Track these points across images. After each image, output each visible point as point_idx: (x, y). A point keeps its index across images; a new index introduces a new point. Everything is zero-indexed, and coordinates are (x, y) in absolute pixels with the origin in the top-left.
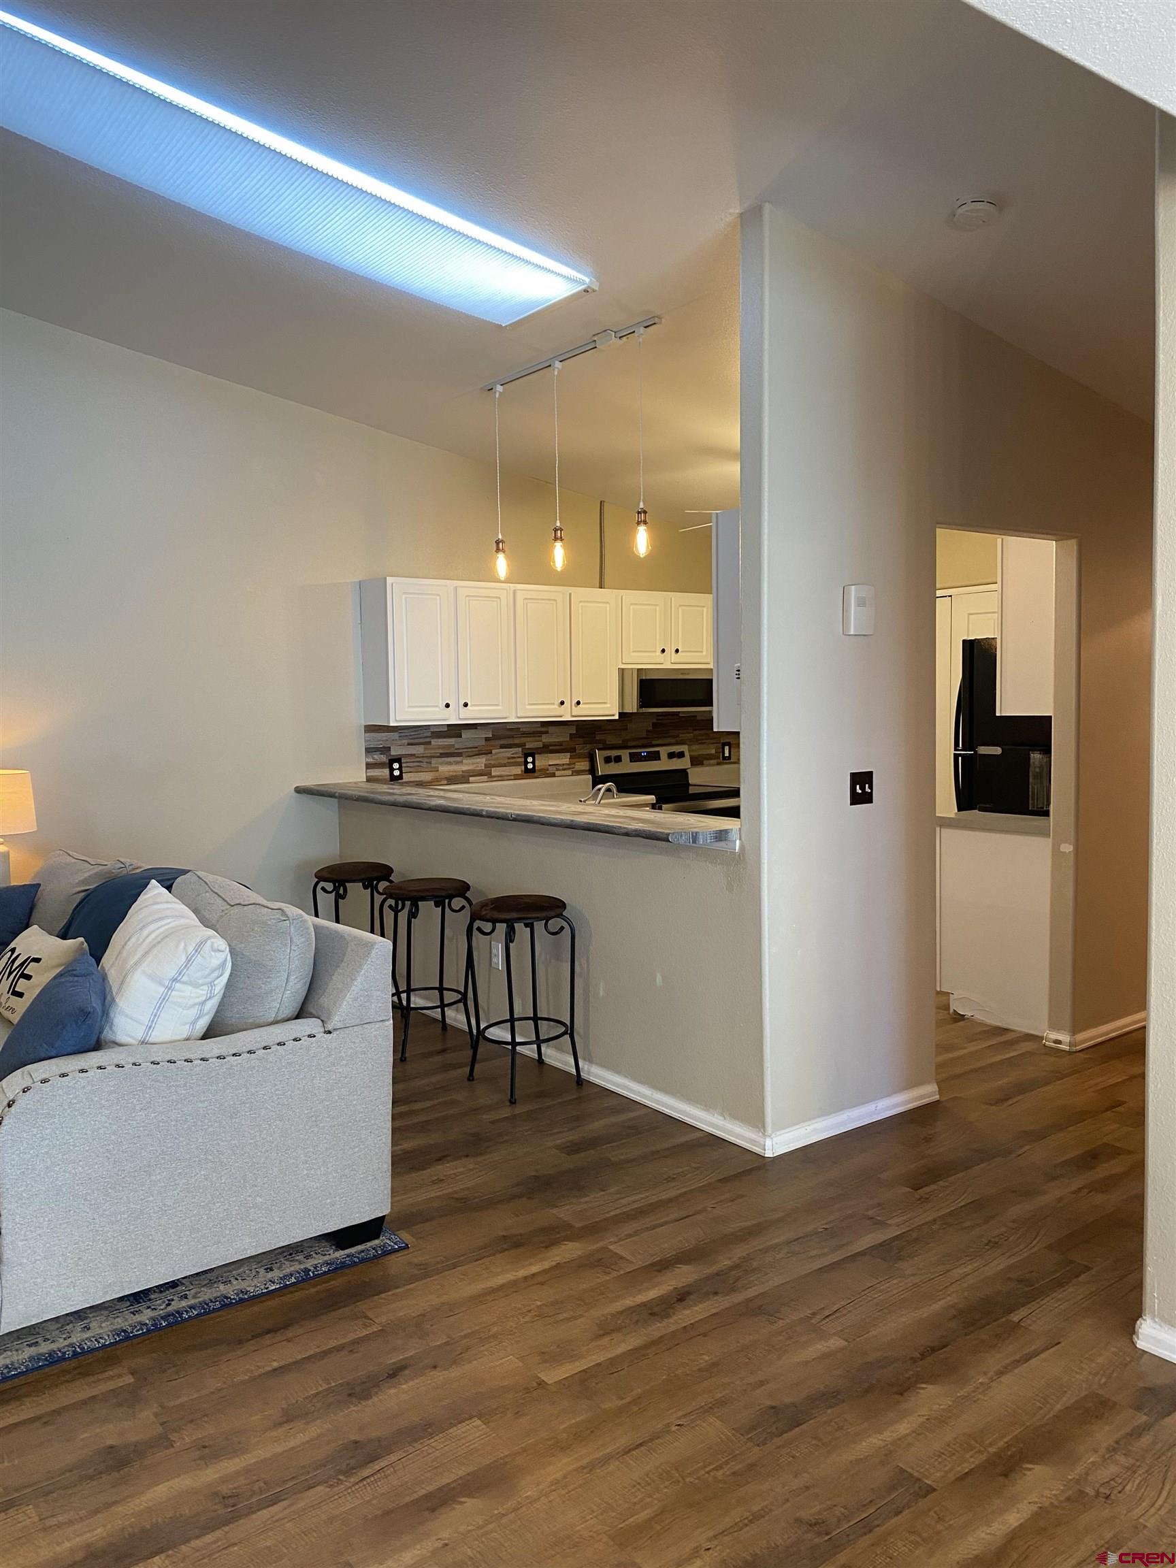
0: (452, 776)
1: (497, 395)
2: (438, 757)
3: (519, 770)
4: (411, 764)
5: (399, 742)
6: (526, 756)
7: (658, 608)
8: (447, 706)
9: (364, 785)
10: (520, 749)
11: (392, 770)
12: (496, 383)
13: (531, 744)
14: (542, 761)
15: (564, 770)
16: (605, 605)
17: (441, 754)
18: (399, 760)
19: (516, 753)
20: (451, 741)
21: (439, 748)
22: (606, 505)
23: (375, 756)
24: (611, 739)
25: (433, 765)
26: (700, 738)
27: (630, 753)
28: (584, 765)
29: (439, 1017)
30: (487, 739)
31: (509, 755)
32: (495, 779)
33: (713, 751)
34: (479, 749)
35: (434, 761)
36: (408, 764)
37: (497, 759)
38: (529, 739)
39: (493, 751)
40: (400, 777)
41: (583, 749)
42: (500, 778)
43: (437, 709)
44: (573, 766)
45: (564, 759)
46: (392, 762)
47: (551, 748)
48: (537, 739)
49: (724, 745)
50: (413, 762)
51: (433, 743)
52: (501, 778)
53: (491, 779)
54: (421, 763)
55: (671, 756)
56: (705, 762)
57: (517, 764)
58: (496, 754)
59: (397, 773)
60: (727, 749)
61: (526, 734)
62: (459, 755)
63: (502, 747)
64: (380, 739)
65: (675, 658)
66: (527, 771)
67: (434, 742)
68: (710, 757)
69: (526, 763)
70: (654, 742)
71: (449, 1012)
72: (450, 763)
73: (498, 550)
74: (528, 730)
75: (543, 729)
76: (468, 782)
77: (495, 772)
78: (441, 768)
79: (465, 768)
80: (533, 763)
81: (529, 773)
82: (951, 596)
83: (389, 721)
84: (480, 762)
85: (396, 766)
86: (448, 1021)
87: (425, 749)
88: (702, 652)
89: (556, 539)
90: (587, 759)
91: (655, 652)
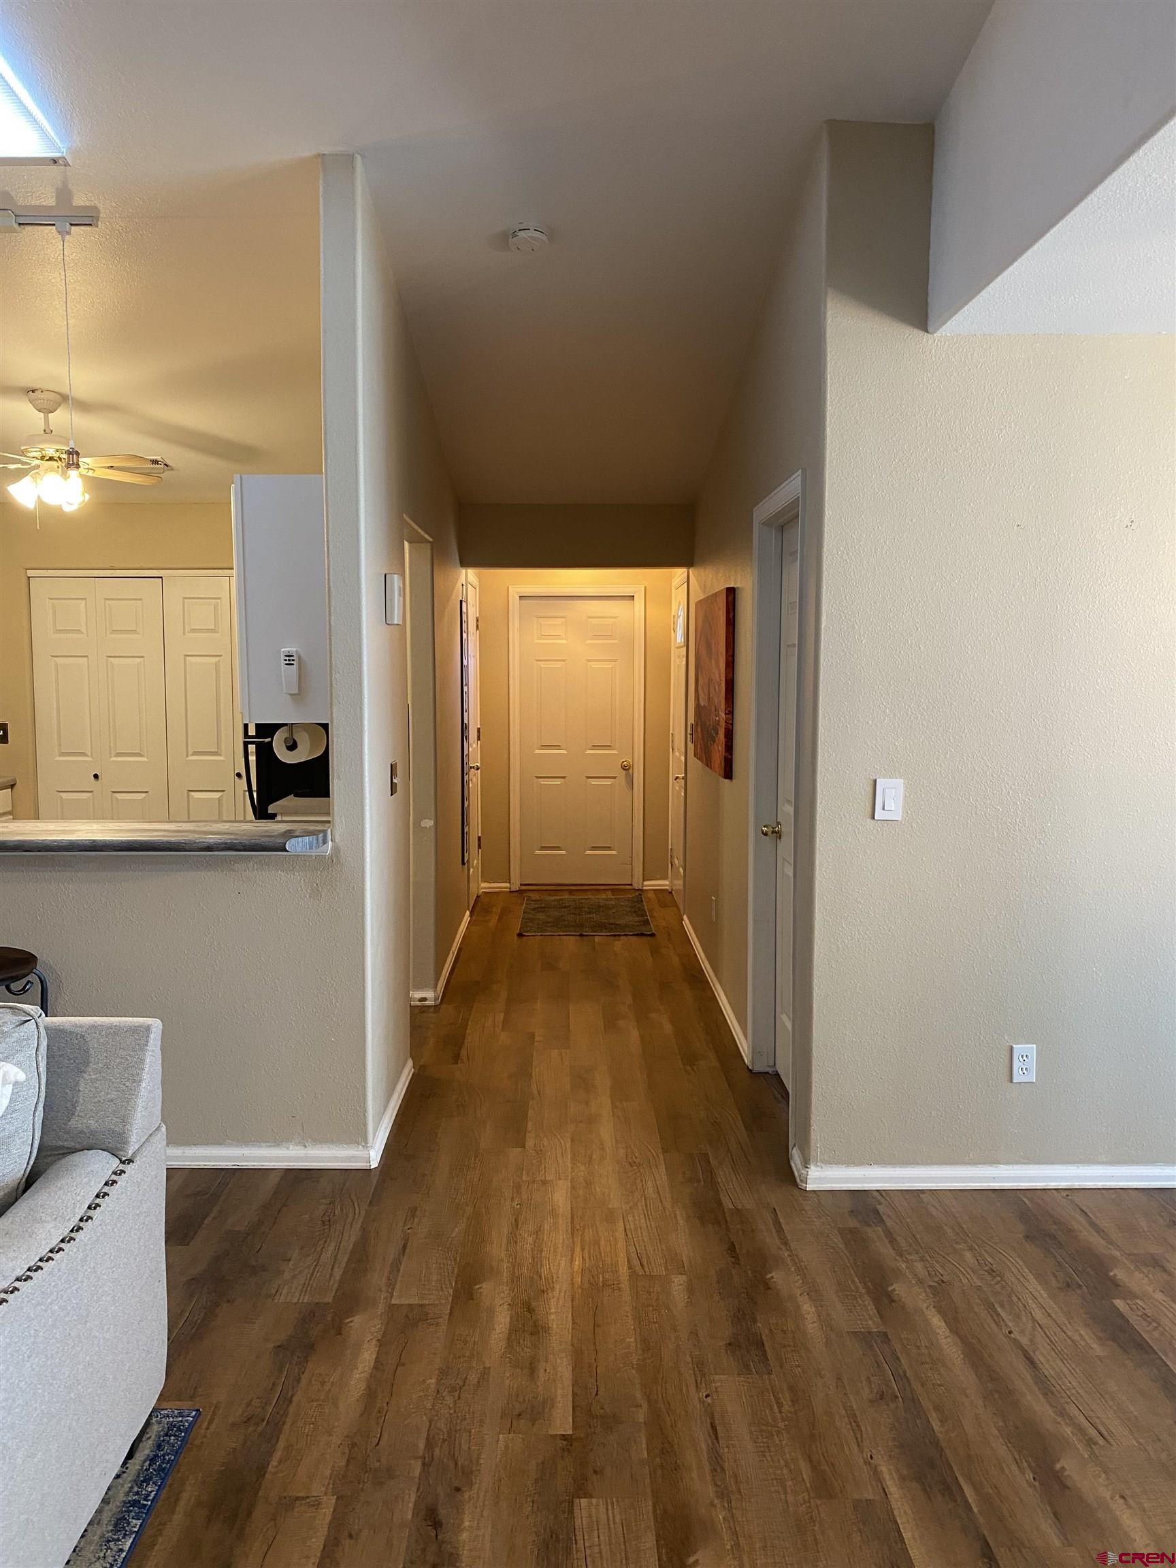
82: (161, 578)
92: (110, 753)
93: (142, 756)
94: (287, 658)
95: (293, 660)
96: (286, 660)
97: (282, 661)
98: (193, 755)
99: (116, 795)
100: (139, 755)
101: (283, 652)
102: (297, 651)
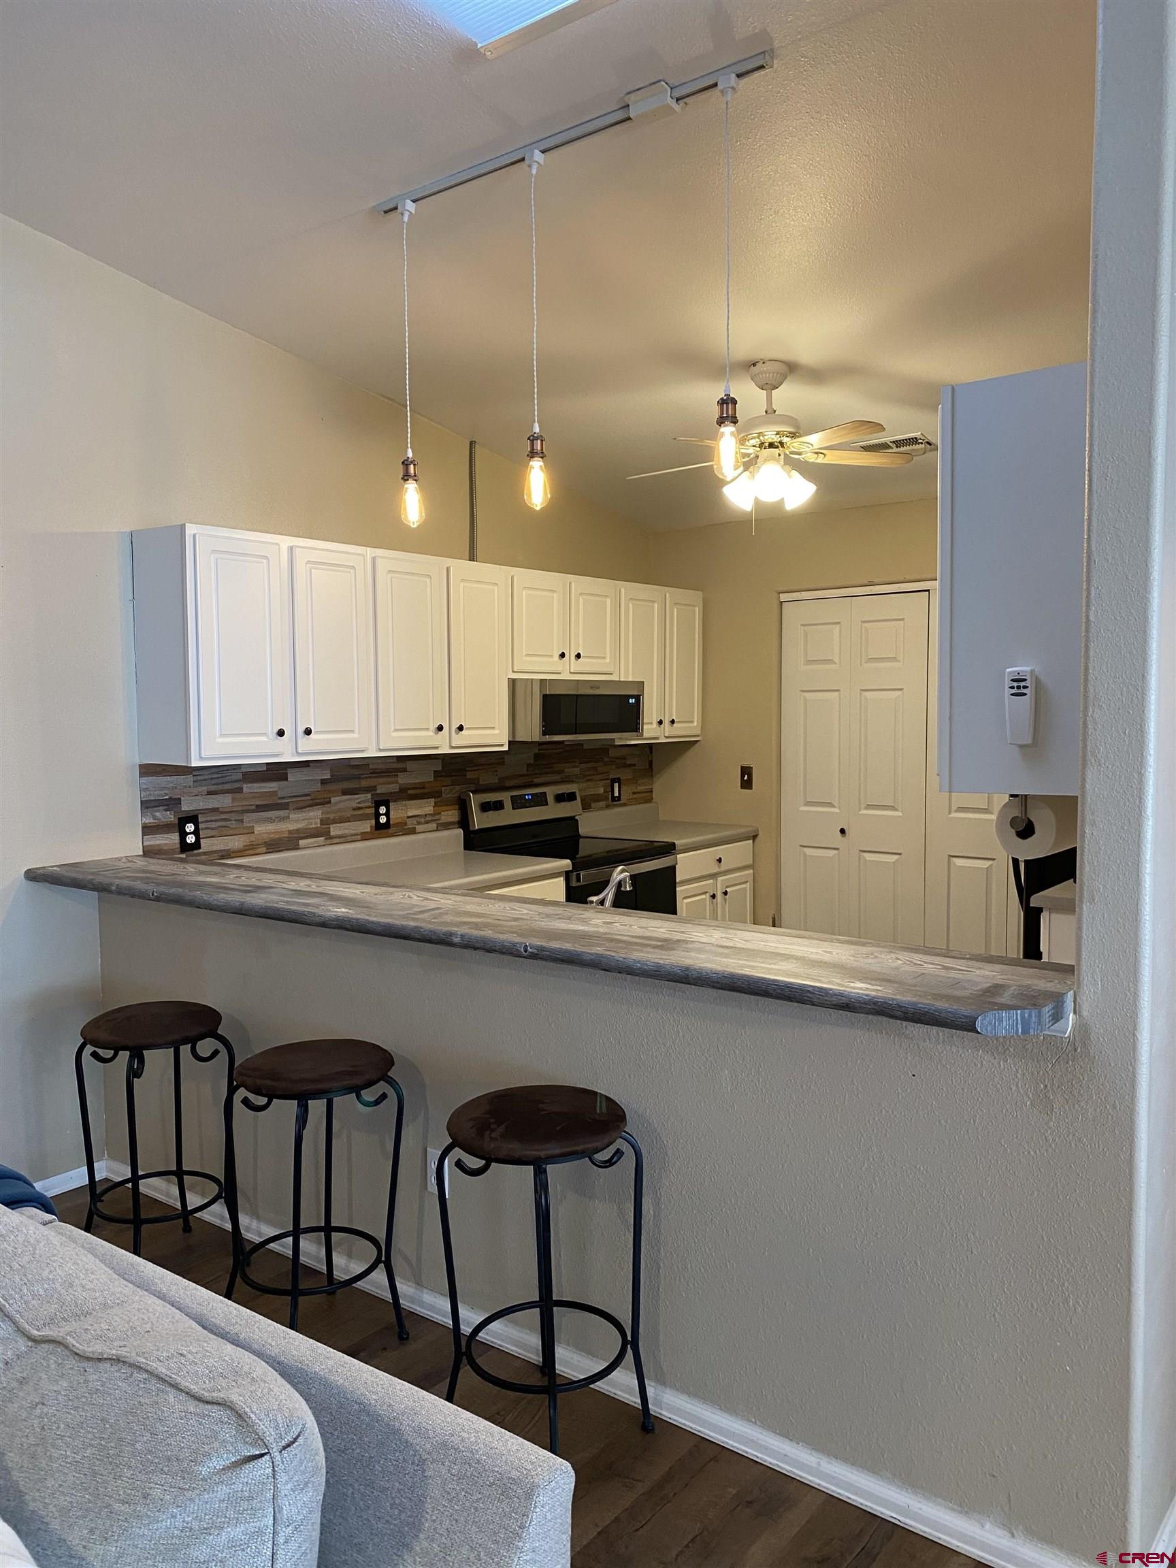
0: (274, 840)
1: (406, 219)
2: (253, 811)
3: (367, 826)
4: (213, 825)
5: (196, 791)
6: (378, 804)
7: (555, 595)
8: (281, 733)
9: (140, 863)
10: (369, 796)
11: (183, 834)
12: (403, 197)
13: (385, 787)
14: (399, 812)
15: (427, 823)
16: (491, 587)
17: (257, 806)
18: (193, 819)
19: (364, 801)
20: (272, 786)
21: (254, 798)
22: (478, 450)
23: (158, 814)
24: (487, 778)
25: (245, 825)
26: (587, 773)
27: (511, 797)
28: (452, 815)
29: (289, 1253)
30: (323, 782)
31: (355, 805)
32: (335, 841)
33: (601, 791)
34: (313, 797)
35: (247, 818)
36: (208, 825)
37: (340, 810)
38: (381, 780)
39: (333, 800)
40: (197, 845)
41: (450, 792)
42: (341, 840)
43: (264, 738)
44: (437, 817)
45: (425, 807)
46: (183, 821)
47: (409, 792)
48: (390, 779)
49: (613, 781)
50: (216, 821)
51: (245, 790)
52: (344, 839)
53: (329, 842)
54: (228, 821)
55: (560, 798)
56: (593, 805)
57: (365, 817)
58: (337, 803)
59: (191, 839)
60: (616, 785)
61: (376, 773)
62: (284, 806)
63: (345, 792)
64: (162, 786)
65: (576, 665)
66: (379, 826)
67: (247, 788)
68: (597, 798)
69: (378, 815)
70: (536, 781)
71: (306, 1244)
72: (271, 820)
73: (406, 477)
74: (380, 767)
75: (400, 765)
76: (297, 848)
77: (335, 830)
78: (259, 829)
79: (293, 826)
80: (387, 814)
81: (381, 829)
82: (928, 591)
83: (188, 757)
84: (313, 817)
85: (190, 828)
86: (303, 1259)
87: (234, 799)
88: (604, 658)
89: (533, 454)
90: (457, 807)
91: (551, 656)
92: (860, 804)
93: (896, 810)
94: (1015, 684)
95: (1025, 687)
96: (1012, 688)
97: (1007, 688)
98: (956, 811)
99: (866, 855)
100: (892, 808)
101: (1010, 673)
102: (1032, 672)
